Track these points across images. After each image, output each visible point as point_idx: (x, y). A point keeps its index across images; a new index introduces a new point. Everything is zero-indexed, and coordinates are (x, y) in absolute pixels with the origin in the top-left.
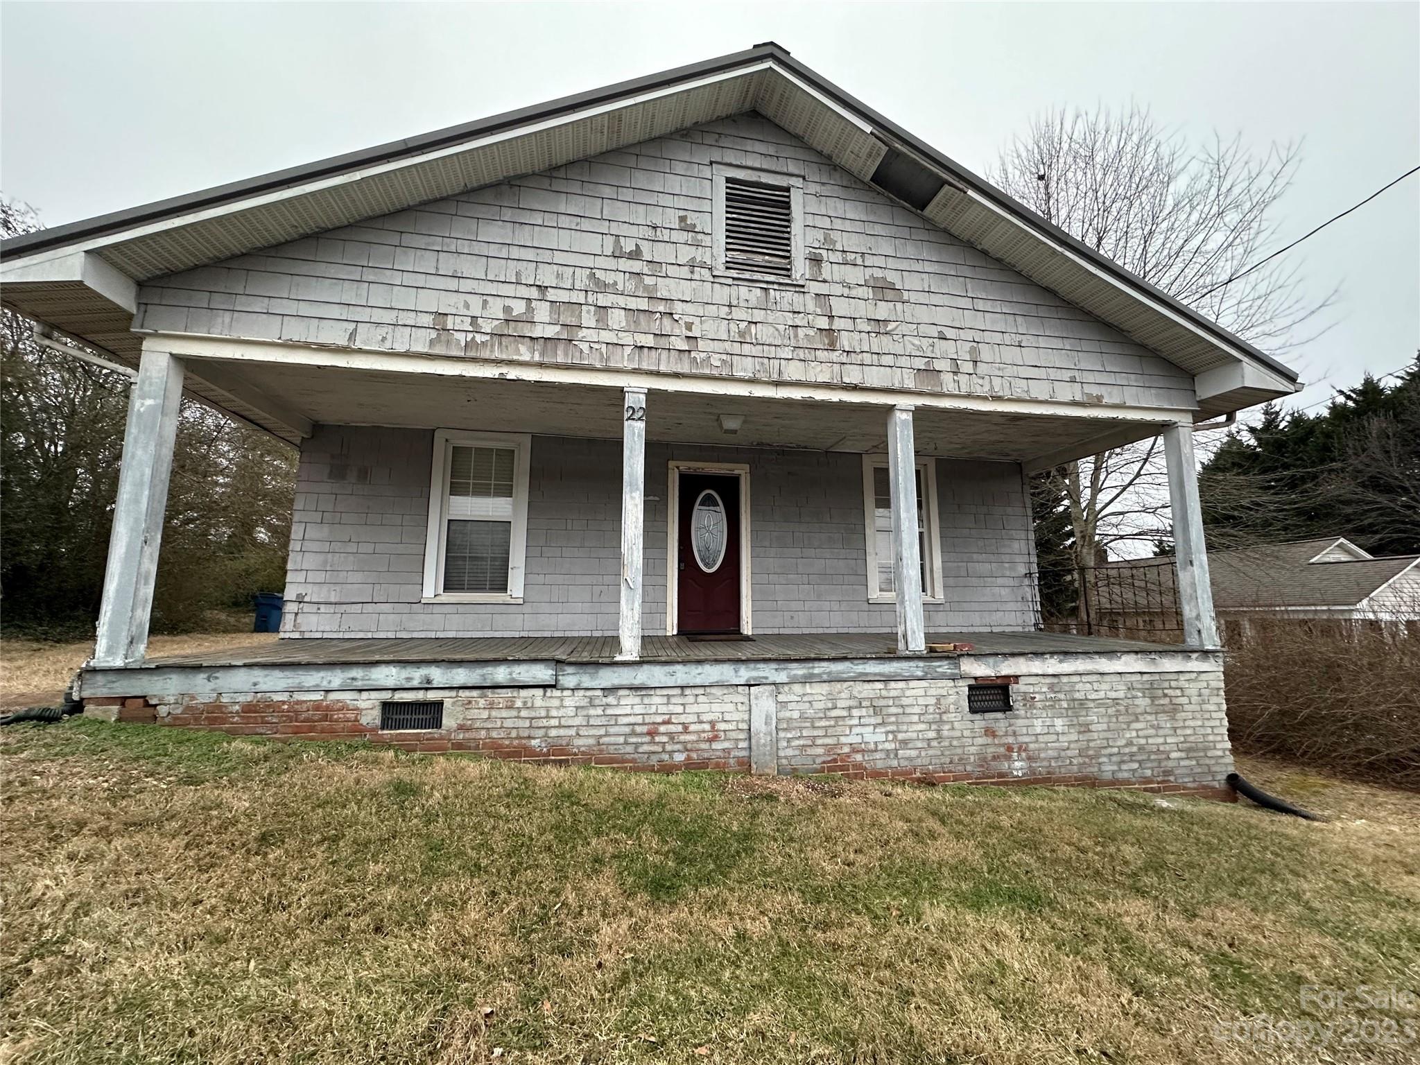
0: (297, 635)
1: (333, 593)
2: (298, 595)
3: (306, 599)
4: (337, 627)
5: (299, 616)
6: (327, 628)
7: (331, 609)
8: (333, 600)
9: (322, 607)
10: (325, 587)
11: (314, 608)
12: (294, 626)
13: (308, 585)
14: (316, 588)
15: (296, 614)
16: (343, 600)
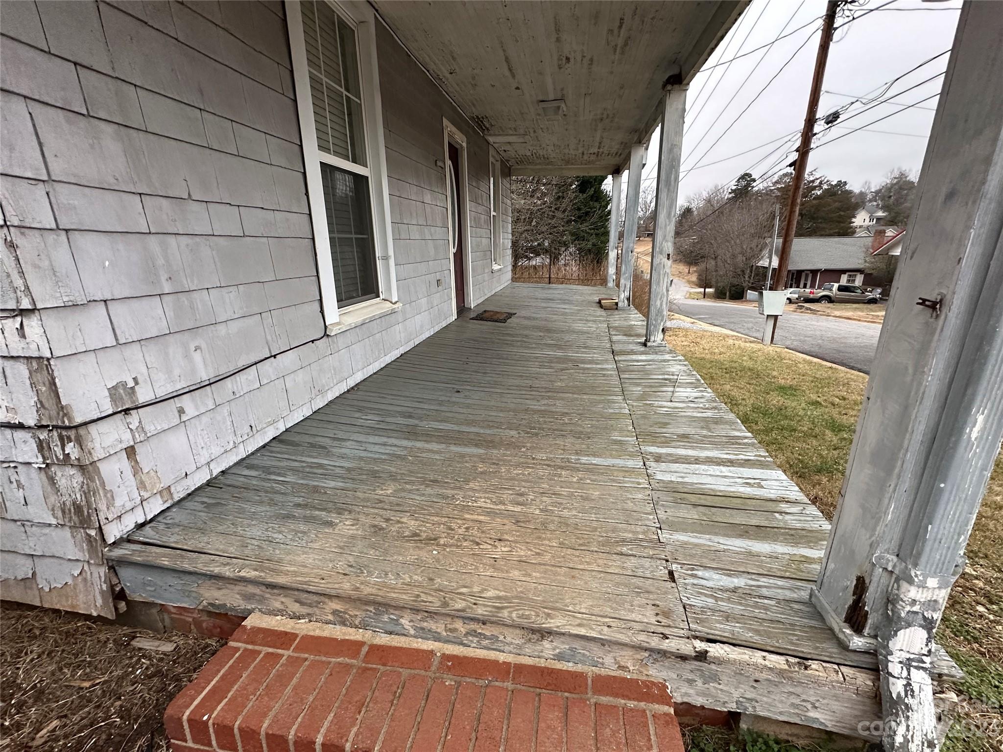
0: (155, 507)
1: (197, 357)
2: (113, 392)
3: (144, 395)
4: (231, 438)
5: (142, 453)
6: (216, 451)
7: (206, 400)
8: (204, 374)
9: (186, 402)
10: (174, 347)
11: (165, 416)
12: (142, 485)
13: (128, 351)
14: (152, 355)
15: (131, 452)
16: (224, 370)
